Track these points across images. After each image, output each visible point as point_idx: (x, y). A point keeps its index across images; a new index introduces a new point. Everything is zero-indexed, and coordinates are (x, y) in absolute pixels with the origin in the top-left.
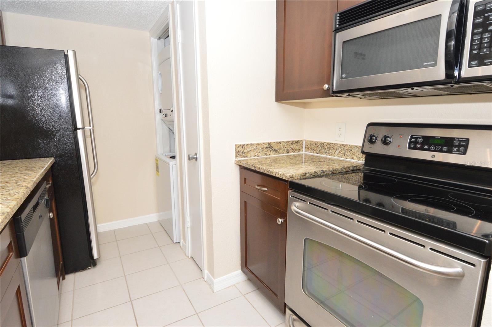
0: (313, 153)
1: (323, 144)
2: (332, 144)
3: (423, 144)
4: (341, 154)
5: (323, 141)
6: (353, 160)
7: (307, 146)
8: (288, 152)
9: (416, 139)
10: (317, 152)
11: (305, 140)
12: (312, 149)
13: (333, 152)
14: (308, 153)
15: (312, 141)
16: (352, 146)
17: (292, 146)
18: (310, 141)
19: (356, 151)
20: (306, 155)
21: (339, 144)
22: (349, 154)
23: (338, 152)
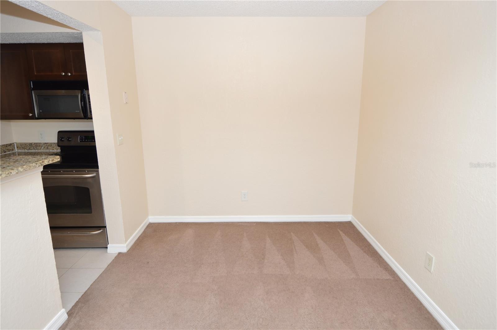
0: (25, 150)
1: (32, 144)
2: (38, 143)
3: (85, 139)
4: (45, 149)
5: (31, 142)
6: (53, 151)
7: (18, 147)
8: (5, 152)
9: (82, 137)
10: (28, 149)
11: (16, 143)
12: (23, 148)
13: (40, 148)
14: (20, 151)
15: (22, 143)
16: (51, 143)
17: (7, 148)
18: (20, 143)
19: (54, 146)
20: (18, 152)
21: (43, 143)
22: (50, 148)
23: (43, 147)
